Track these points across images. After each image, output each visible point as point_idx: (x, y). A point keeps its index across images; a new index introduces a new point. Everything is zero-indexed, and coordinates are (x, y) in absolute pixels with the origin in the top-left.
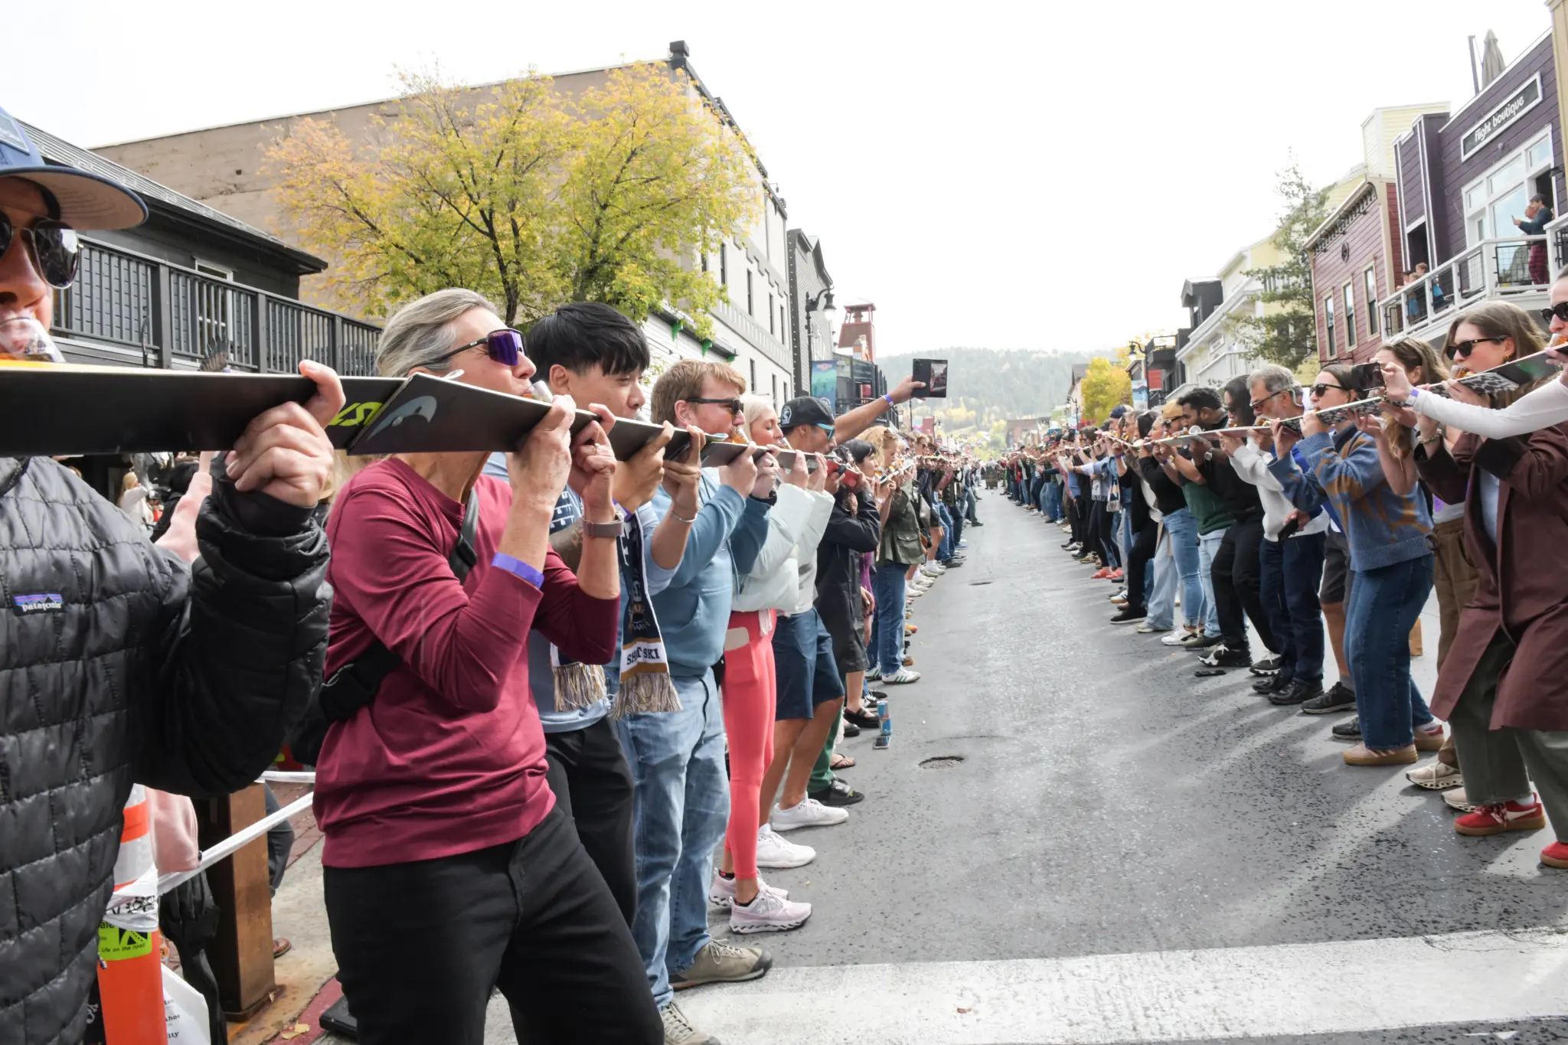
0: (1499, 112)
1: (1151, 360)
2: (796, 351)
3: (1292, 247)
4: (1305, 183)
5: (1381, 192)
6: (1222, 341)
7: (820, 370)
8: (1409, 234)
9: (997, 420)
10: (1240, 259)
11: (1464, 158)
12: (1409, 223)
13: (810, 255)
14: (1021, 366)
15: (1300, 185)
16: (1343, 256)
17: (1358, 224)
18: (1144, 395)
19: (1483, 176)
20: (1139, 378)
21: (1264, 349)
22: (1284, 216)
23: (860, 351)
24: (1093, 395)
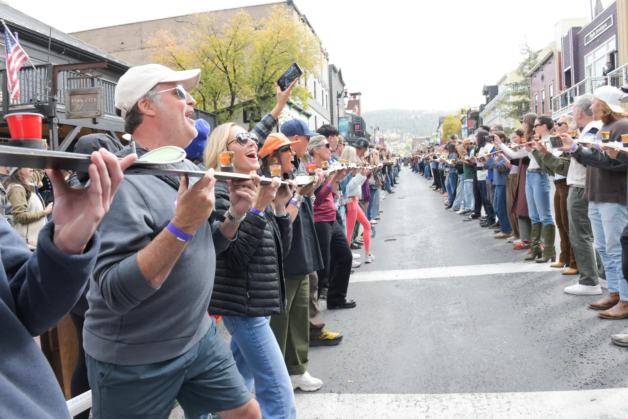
0: (599, 28)
1: (469, 116)
2: (332, 112)
3: (524, 74)
4: (530, 49)
5: (556, 56)
6: (497, 110)
7: (342, 121)
8: (565, 72)
9: (408, 139)
10: (505, 78)
11: (585, 45)
12: (565, 68)
13: (337, 74)
14: (419, 116)
15: (528, 50)
16: (542, 79)
17: (547, 67)
18: (466, 130)
19: (592, 52)
20: (465, 124)
21: (511, 114)
22: (521, 62)
23: (355, 111)
24: (446, 129)
